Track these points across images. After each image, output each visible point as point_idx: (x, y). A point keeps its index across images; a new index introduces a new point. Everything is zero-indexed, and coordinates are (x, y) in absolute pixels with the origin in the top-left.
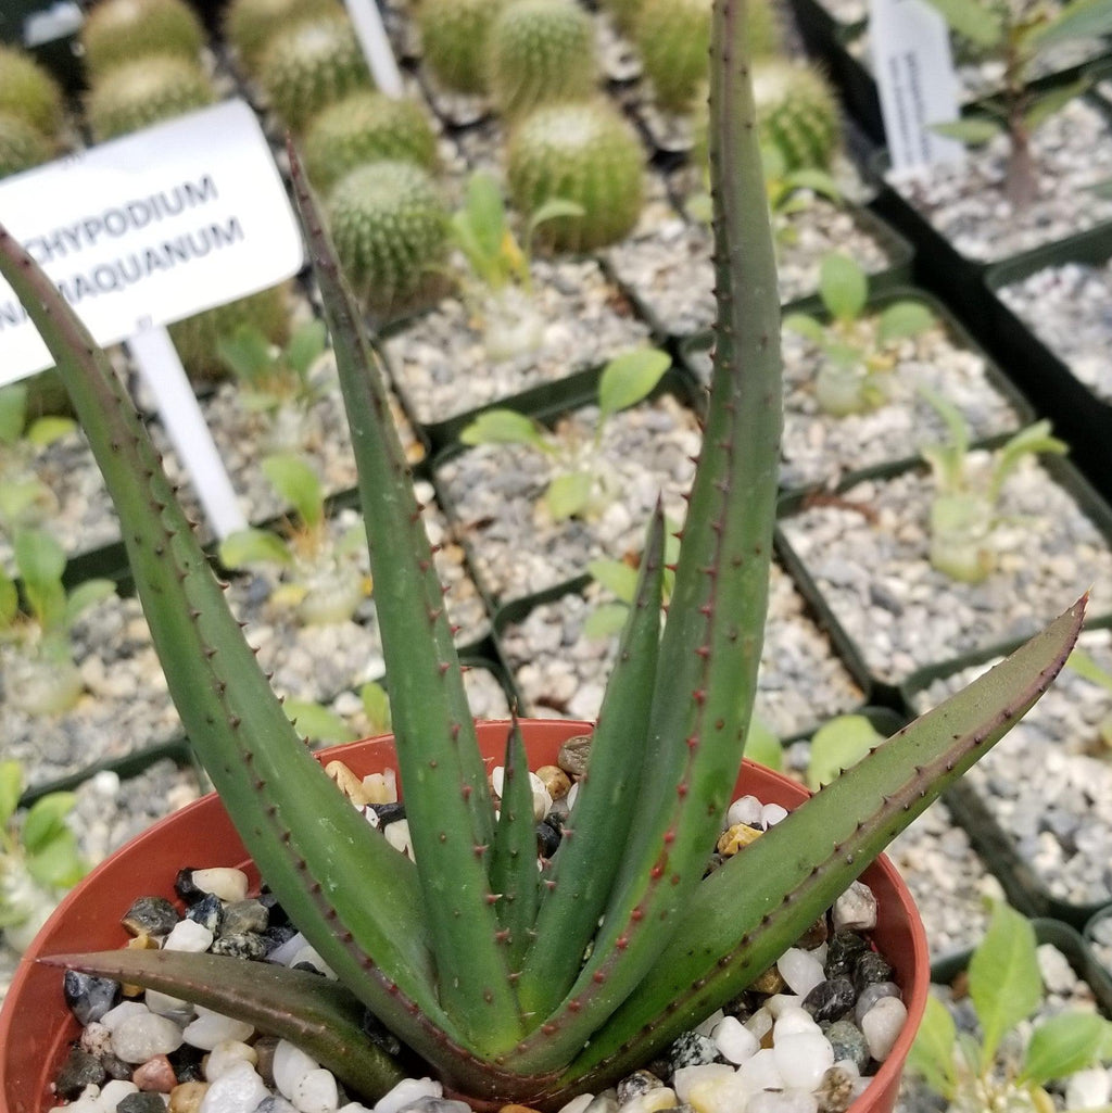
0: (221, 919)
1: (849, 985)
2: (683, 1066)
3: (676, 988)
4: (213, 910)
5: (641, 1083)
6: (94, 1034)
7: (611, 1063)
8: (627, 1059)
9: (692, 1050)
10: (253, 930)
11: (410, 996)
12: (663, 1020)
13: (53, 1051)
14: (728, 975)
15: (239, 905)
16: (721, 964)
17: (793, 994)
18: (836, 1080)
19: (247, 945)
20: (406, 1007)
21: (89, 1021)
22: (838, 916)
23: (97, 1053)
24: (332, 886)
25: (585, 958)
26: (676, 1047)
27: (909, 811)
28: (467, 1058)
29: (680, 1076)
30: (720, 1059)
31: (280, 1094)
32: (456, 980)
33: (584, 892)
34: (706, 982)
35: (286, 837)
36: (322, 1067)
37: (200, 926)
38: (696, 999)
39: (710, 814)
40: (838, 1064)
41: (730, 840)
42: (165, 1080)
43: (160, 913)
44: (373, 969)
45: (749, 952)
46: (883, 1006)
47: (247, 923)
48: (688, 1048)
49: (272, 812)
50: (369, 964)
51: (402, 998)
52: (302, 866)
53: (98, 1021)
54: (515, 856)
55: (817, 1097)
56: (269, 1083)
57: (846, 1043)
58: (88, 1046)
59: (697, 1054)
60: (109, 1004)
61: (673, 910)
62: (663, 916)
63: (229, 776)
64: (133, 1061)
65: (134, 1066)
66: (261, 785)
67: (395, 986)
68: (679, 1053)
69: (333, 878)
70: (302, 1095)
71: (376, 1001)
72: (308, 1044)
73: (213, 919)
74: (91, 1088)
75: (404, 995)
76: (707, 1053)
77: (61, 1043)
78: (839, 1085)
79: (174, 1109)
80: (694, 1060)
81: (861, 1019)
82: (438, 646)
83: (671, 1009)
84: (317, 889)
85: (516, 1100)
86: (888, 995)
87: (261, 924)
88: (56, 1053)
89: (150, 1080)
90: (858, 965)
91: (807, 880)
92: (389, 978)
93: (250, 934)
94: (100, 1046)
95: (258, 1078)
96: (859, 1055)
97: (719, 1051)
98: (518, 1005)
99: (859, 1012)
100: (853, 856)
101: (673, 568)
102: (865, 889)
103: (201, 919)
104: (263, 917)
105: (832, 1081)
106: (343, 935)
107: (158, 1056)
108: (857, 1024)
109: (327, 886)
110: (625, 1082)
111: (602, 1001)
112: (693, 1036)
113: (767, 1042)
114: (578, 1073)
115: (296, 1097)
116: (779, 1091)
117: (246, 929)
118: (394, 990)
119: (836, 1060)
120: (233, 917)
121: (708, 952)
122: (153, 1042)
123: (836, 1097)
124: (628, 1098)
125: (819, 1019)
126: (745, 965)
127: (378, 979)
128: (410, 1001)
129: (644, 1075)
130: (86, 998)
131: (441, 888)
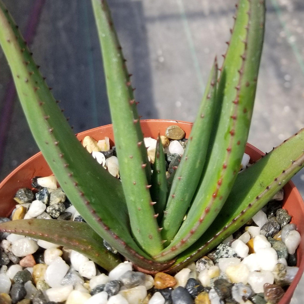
0: (49, 198)
2: (221, 257)
4: (45, 194)
5: (205, 263)
6: (5, 244)
8: (199, 254)
9: (225, 251)
10: (61, 202)
16: (233, 221)
17: (257, 226)
18: (281, 268)
19: (59, 208)
21: (3, 239)
23: (6, 251)
24: (93, 200)
26: (218, 249)
27: (301, 166)
33: (185, 198)
35: (76, 185)
37: (41, 202)
38: (224, 233)
42: (32, 264)
43: (27, 195)
44: (109, 231)
45: (244, 216)
47: (58, 200)
48: (223, 250)
49: (71, 176)
50: (107, 229)
53: (6, 239)
55: (273, 274)
57: (281, 250)
59: (227, 253)
61: (219, 208)
62: (216, 210)
63: (54, 163)
64: (20, 256)
65: (21, 258)
66: (67, 166)
67: (117, 236)
68: (220, 252)
69: (93, 197)
73: (46, 198)
74: (4, 267)
76: (231, 253)
78: (282, 270)
80: (226, 256)
83: (215, 237)
84: (88, 203)
86: (293, 230)
87: (64, 200)
89: (26, 264)
92: (114, 233)
93: (60, 204)
94: (7, 249)
95: (64, 262)
96: (286, 255)
97: (235, 252)
100: (281, 182)
103: (41, 199)
104: (64, 197)
105: (279, 269)
106: (98, 219)
107: (29, 255)
109: (91, 201)
111: (193, 240)
112: (225, 246)
114: (182, 260)
115: (81, 270)
116: (260, 271)
117: (58, 202)
118: (116, 238)
120: (53, 197)
126: (242, 221)
129: (205, 259)
131: (133, 200)
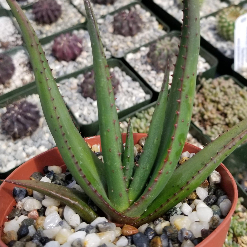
0: (54, 177)
1: (215, 197)
2: (172, 216)
3: (170, 195)
4: (52, 175)
5: (160, 221)
6: (19, 205)
7: (152, 215)
8: (156, 214)
10: (62, 180)
11: (100, 193)
12: (166, 204)
13: (8, 208)
14: (183, 192)
15: (59, 174)
16: (181, 189)
17: (200, 199)
18: (214, 219)
19: (60, 183)
20: (98, 196)
21: (19, 201)
22: (211, 180)
23: (20, 209)
24: (81, 163)
25: (146, 186)
26: (170, 211)
27: (231, 150)
28: (114, 211)
29: (171, 218)
30: (182, 214)
31: (65, 220)
32: (112, 190)
33: (146, 168)
34: (178, 194)
35: (70, 149)
36: (76, 213)
37: (48, 178)
38: (175, 198)
39: (180, 145)
40: (214, 216)
41: (182, 161)
42: (36, 216)
43: (39, 176)
44: (90, 185)
45: (189, 186)
46: (225, 201)
47: (60, 178)
48: (174, 211)
49: (66, 141)
50: (90, 184)
51: (98, 194)
52: (73, 156)
53: (21, 201)
54: (129, 158)
55: (209, 224)
56: (62, 217)
57: (216, 210)
58: (17, 207)
59: (176, 213)
60: (24, 197)
61: (170, 172)
62: (167, 173)
63: (56, 132)
64: (28, 211)
66: (64, 134)
67: (96, 190)
69: (81, 161)
70: (71, 221)
71: (91, 195)
72: (73, 207)
73: (52, 177)
74: (16, 217)
75: (98, 193)
76: (179, 212)
77: (11, 206)
78: (215, 220)
79: (37, 223)
80: (175, 214)
81: (219, 205)
82: (111, 99)
83: (168, 201)
84: (77, 163)
85: (127, 224)
86: (226, 198)
87: (64, 179)
88: (9, 208)
89: (32, 216)
90: (216, 192)
91: (204, 167)
92: (94, 188)
93: (61, 181)
94: (20, 207)
96: (219, 214)
97: (182, 212)
98: (128, 198)
99: (218, 203)
100: (216, 161)
101: (170, 84)
102: (218, 173)
103: (49, 177)
104: (64, 177)
105: (213, 219)
106: (83, 176)
107: (35, 210)
108: (218, 206)
109: (80, 162)
110: (156, 221)
111: (151, 196)
113: (194, 210)
114: (143, 218)
115: (69, 221)
116: (199, 222)
117: (60, 179)
118: (96, 191)
119: (214, 215)
120: (57, 177)
121: (178, 186)
122: (34, 206)
123: (214, 224)
124: (157, 224)
125: (208, 205)
126: (187, 190)
127: (92, 189)
128: (100, 195)
129: (161, 219)
130: (18, 195)
131: (109, 164)
